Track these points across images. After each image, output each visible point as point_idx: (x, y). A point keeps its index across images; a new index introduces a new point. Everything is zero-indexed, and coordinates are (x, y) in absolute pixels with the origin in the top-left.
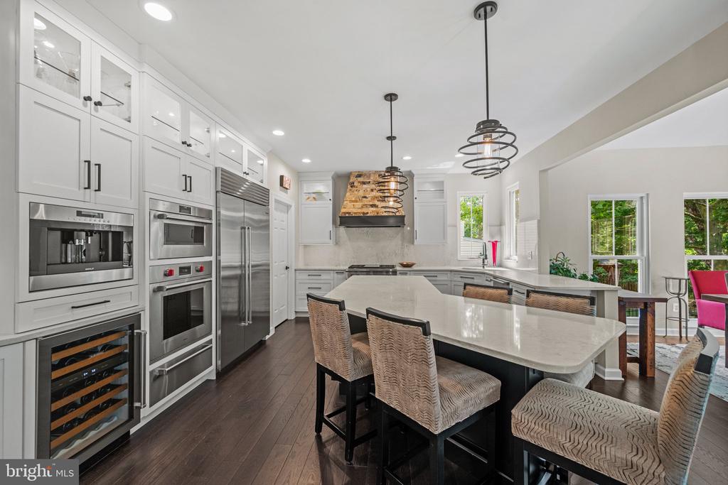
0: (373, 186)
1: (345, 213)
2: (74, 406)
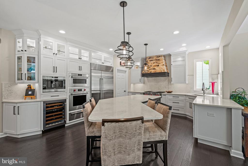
0: (155, 61)
1: (143, 72)
2: (52, 116)
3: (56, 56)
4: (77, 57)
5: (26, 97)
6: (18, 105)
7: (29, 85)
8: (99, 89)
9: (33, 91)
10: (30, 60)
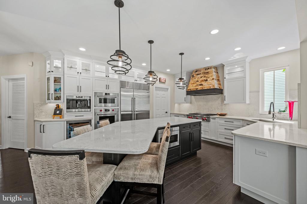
0: (202, 75)
1: (189, 89)
3: (81, 74)
4: (104, 75)
5: (54, 117)
6: (44, 123)
7: (57, 105)
8: (131, 109)
9: (61, 111)
10: (57, 80)
